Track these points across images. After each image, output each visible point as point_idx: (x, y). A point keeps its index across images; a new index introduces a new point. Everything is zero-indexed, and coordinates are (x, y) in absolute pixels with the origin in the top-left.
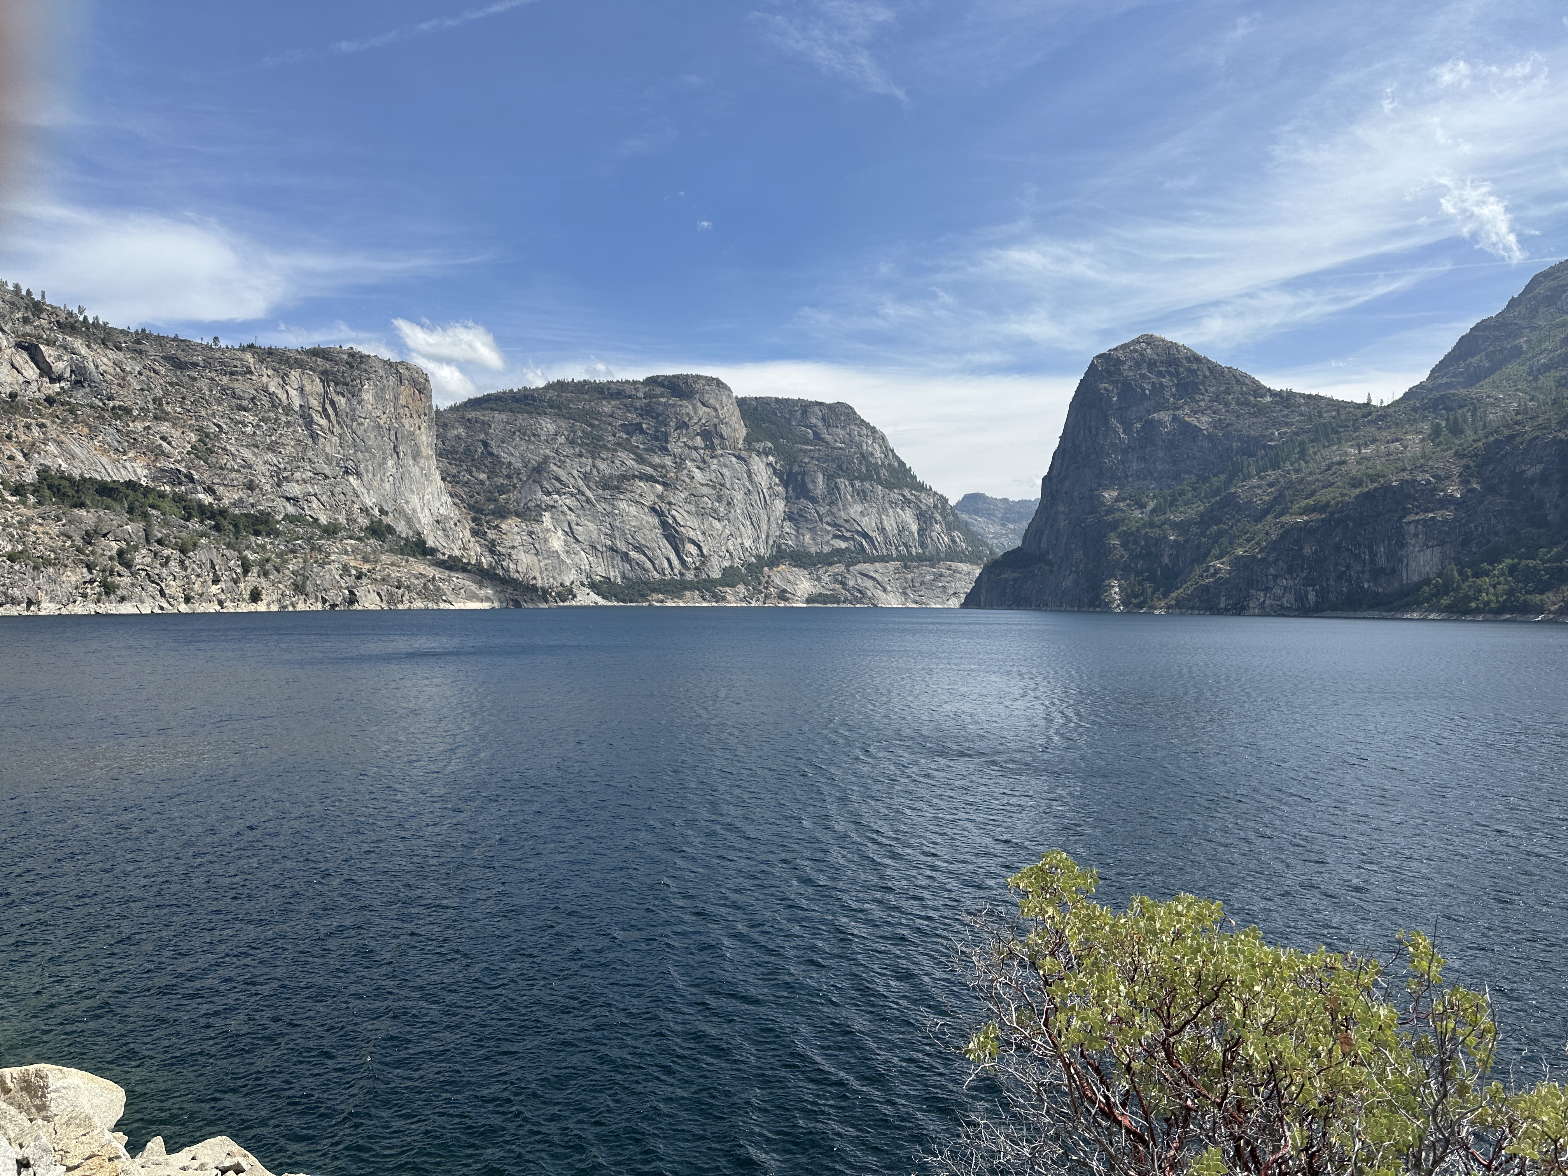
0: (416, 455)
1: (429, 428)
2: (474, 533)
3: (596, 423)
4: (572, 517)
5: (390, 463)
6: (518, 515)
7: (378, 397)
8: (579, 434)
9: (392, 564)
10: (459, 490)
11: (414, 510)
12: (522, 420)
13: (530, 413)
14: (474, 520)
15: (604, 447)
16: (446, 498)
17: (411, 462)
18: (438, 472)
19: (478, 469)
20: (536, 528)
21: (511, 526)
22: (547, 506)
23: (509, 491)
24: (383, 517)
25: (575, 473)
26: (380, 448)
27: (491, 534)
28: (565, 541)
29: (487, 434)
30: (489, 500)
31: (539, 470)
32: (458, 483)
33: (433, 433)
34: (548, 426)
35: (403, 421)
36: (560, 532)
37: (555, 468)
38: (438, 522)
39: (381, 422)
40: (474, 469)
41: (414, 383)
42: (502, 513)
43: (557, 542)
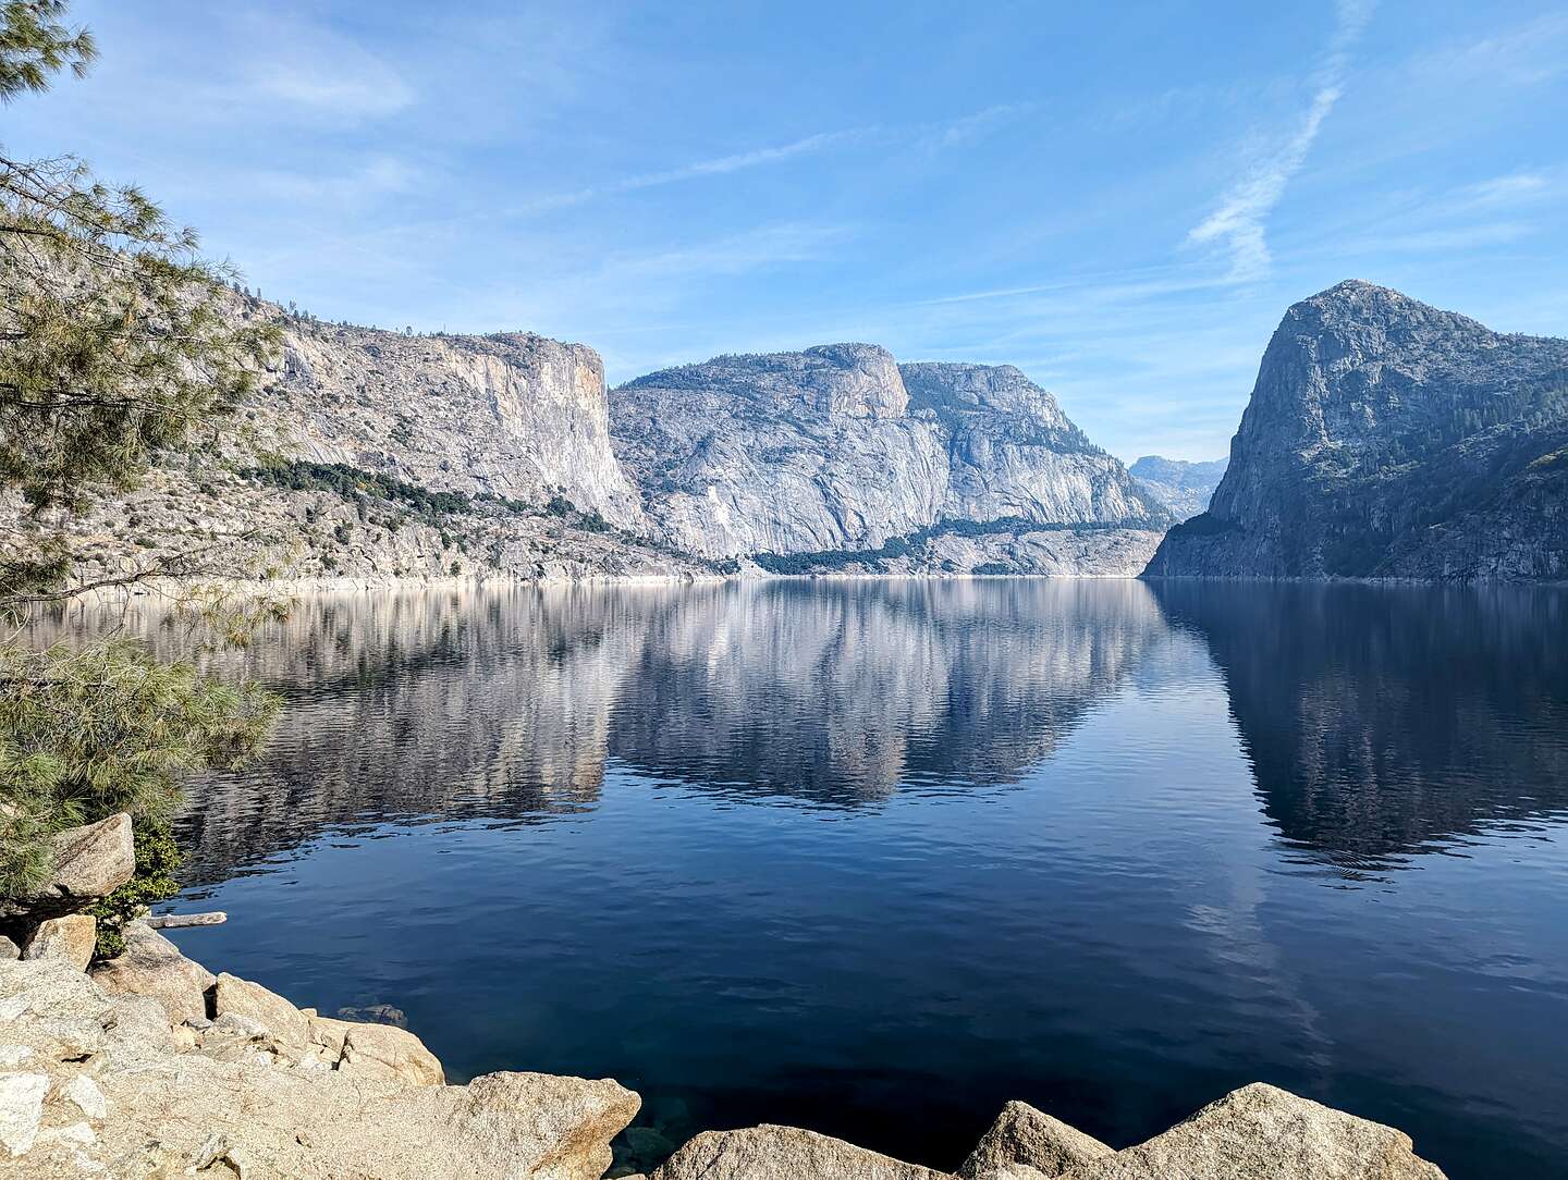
0: (591, 434)
1: (603, 406)
2: (646, 508)
3: (758, 396)
4: (736, 491)
5: (568, 442)
6: (684, 489)
7: (557, 379)
8: (742, 407)
9: (575, 539)
10: (629, 466)
11: (590, 487)
12: (688, 397)
13: (695, 389)
14: (643, 494)
15: (766, 420)
16: (618, 474)
17: (586, 440)
18: (611, 450)
19: (647, 445)
20: (702, 502)
21: (678, 500)
22: (712, 480)
23: (676, 466)
24: (562, 494)
25: (740, 448)
26: (558, 427)
27: (661, 509)
28: (730, 515)
29: (655, 411)
30: (657, 475)
31: (703, 445)
32: (628, 459)
33: (606, 411)
34: (712, 401)
35: (578, 401)
36: (725, 505)
37: (719, 442)
38: (611, 497)
39: (559, 403)
40: (643, 446)
41: (589, 363)
42: (670, 488)
43: (722, 515)
